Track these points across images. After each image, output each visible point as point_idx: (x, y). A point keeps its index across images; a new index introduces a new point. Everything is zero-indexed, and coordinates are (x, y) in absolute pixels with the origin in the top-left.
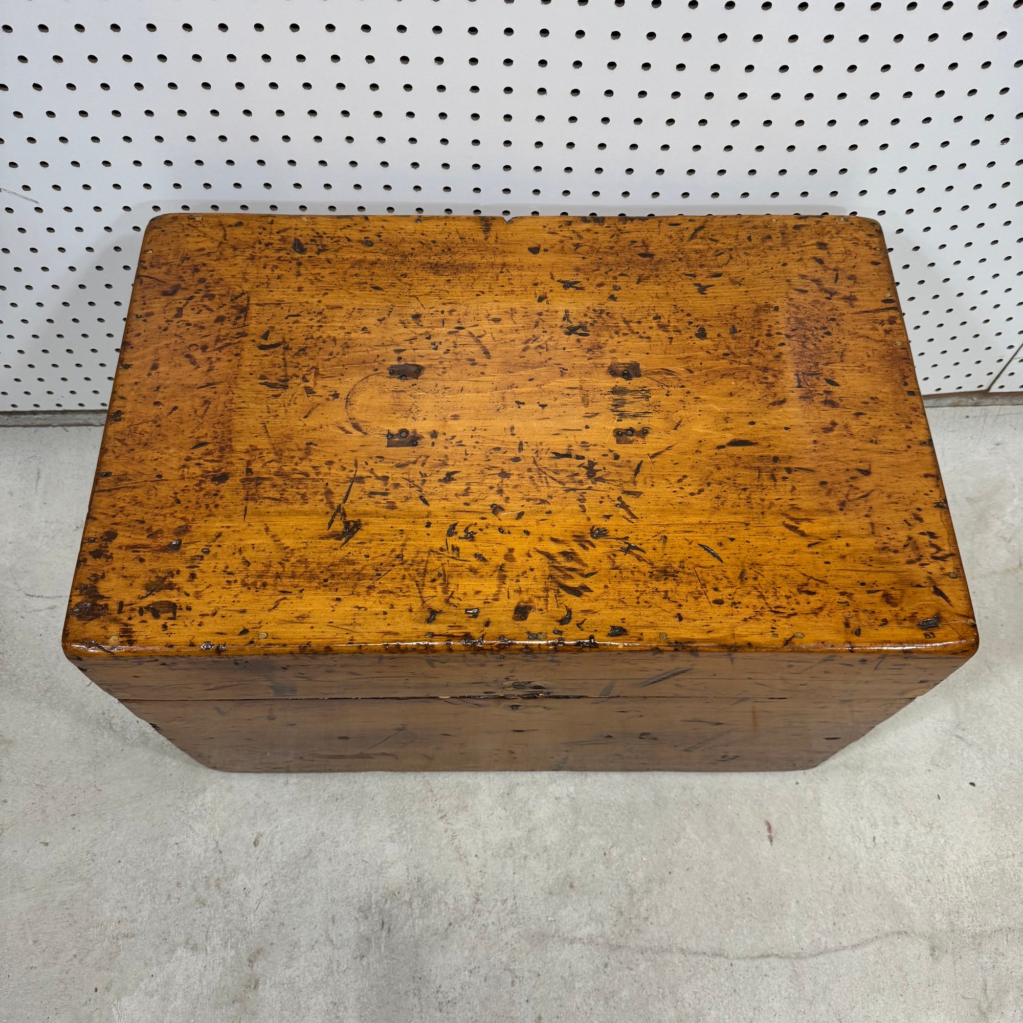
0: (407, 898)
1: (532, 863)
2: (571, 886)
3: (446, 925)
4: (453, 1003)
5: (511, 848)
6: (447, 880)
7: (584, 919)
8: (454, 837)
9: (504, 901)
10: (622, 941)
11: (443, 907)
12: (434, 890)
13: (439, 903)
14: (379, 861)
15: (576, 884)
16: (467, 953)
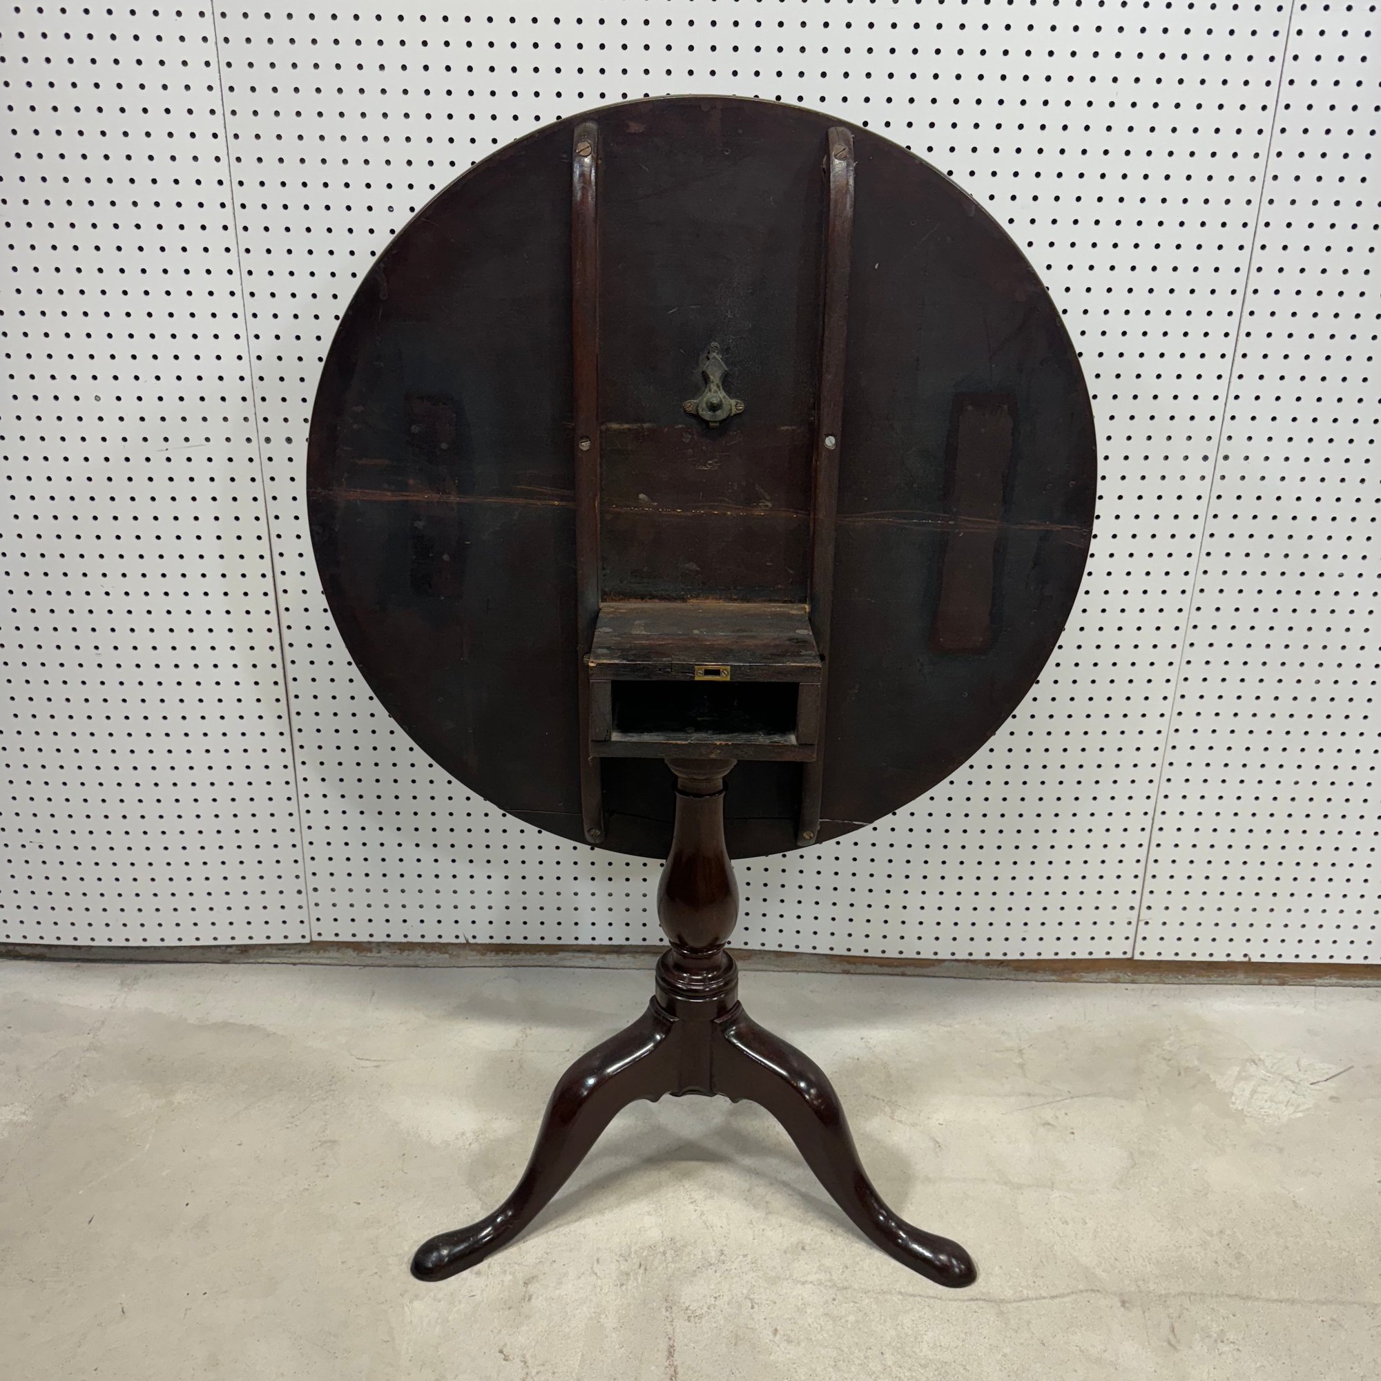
0: (661, 1249)
1: (769, 1233)
2: (803, 1249)
3: (694, 1268)
4: (700, 1317)
5: (751, 1222)
6: (695, 1242)
7: (814, 1270)
8: (702, 1214)
9: (745, 1256)
10: (846, 1284)
11: (692, 1257)
12: (685, 1246)
13: (689, 1254)
14: (638, 1227)
15: (807, 1248)
16: (712, 1287)
